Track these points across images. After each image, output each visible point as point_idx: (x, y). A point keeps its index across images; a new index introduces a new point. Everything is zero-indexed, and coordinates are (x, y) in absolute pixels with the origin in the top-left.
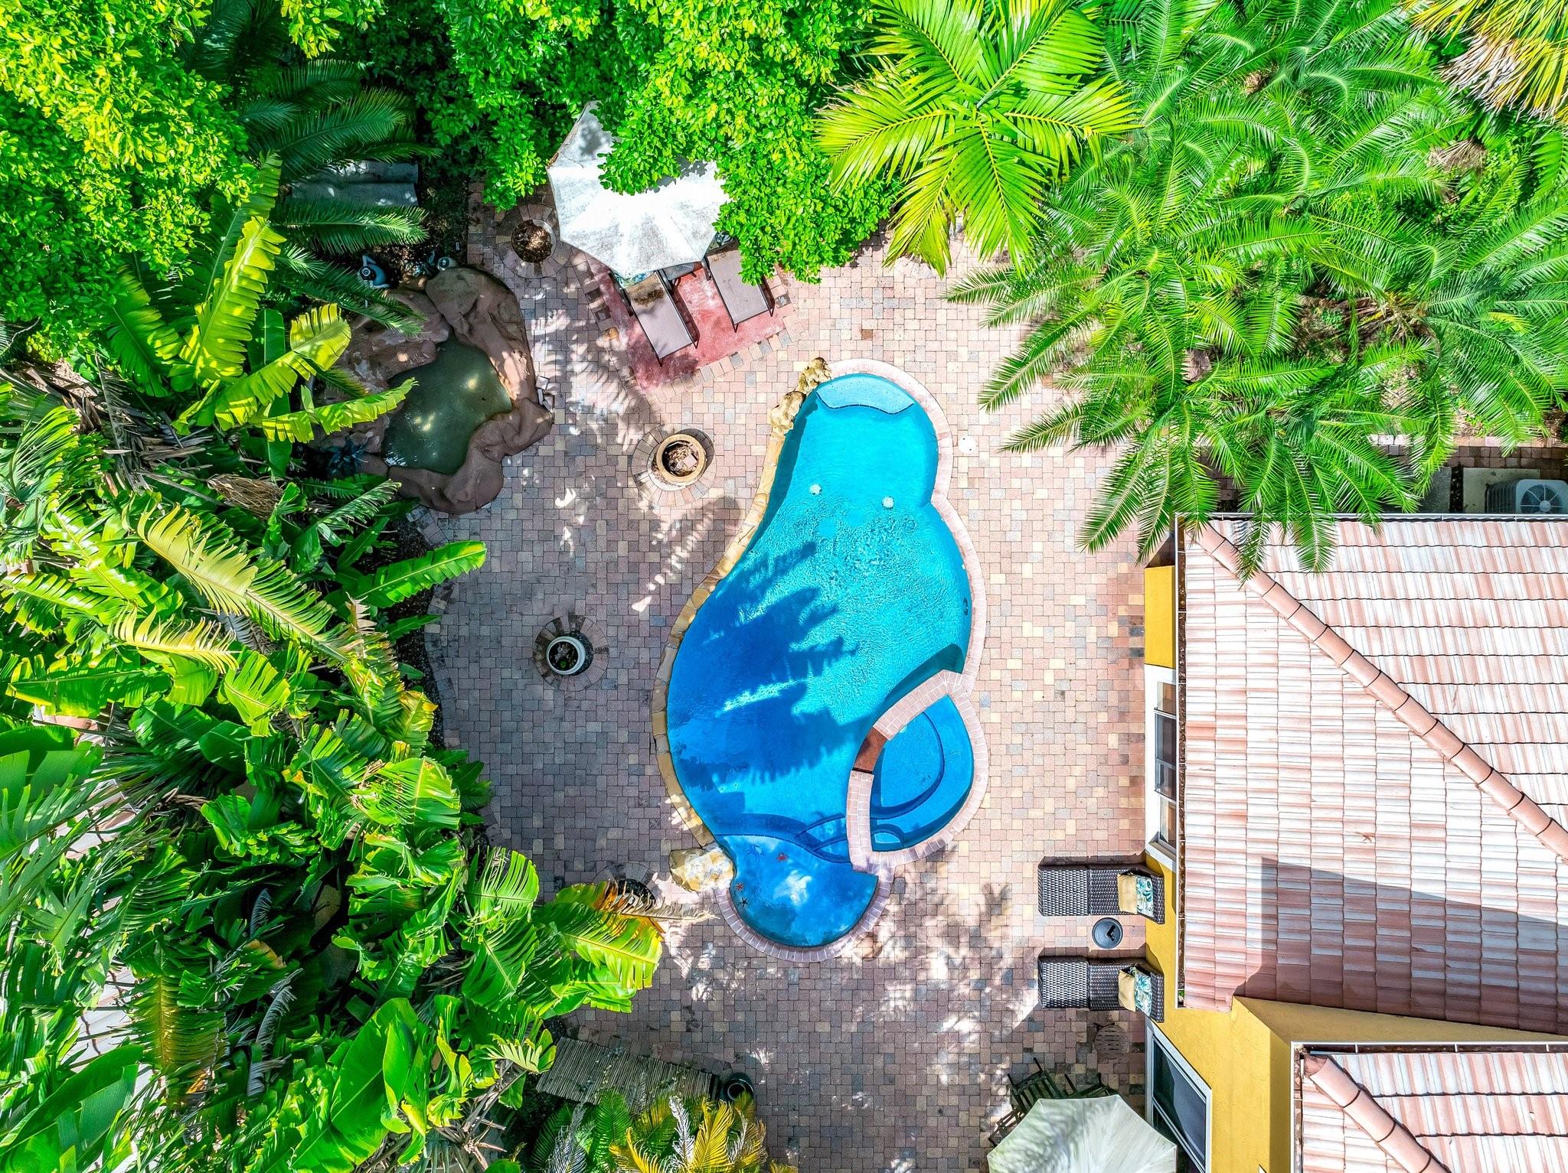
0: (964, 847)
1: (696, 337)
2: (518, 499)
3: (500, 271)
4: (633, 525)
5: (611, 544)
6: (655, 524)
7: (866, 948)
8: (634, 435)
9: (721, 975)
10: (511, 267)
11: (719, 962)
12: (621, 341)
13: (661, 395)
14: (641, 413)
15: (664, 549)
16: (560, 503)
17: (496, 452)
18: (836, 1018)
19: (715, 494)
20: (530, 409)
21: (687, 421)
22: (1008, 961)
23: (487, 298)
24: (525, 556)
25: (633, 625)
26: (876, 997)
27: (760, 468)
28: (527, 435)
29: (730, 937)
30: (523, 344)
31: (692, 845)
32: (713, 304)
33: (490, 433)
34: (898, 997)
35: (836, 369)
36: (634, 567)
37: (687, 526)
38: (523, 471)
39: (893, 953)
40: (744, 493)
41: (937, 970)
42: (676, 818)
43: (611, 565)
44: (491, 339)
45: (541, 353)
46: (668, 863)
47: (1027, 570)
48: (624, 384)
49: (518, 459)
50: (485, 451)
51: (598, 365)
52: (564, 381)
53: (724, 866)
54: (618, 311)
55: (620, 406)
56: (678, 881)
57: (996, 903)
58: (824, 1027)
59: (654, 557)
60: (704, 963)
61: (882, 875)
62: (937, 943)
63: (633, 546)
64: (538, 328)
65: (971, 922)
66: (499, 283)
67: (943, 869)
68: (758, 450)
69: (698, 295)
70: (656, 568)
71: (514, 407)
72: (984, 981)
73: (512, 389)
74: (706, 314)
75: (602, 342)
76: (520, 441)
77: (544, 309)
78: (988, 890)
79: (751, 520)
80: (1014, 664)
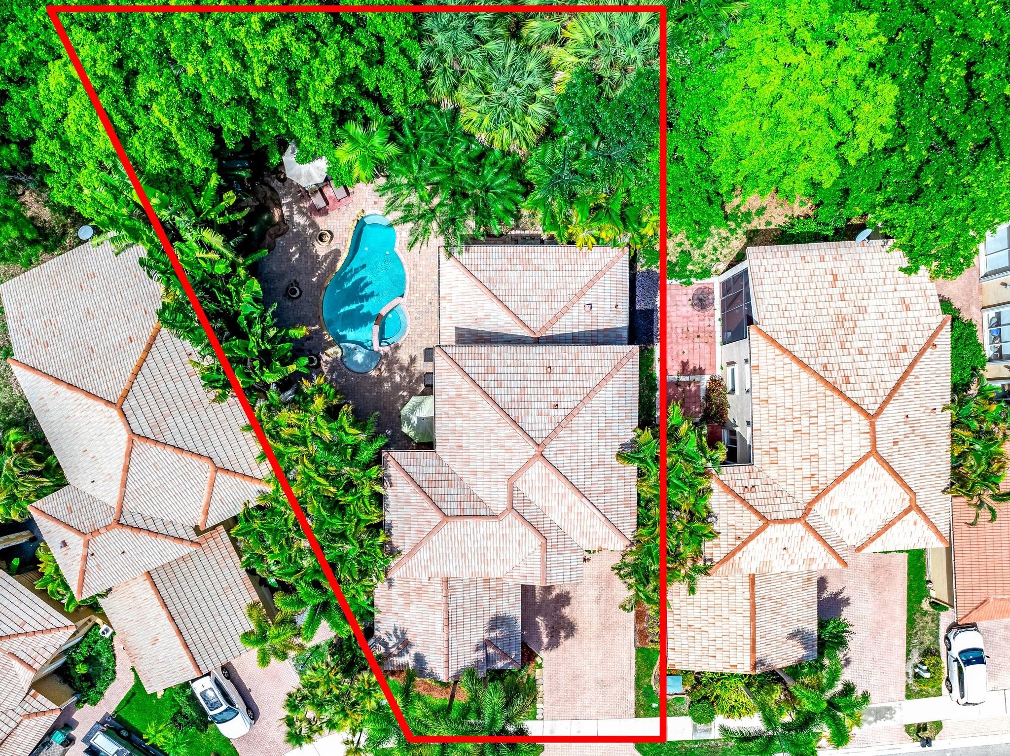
0: (404, 345)
1: (328, 204)
2: (280, 250)
3: (273, 185)
4: (312, 257)
5: (306, 262)
6: (318, 256)
7: (378, 373)
8: (311, 231)
9: (339, 380)
10: (276, 184)
11: (338, 376)
12: (306, 205)
13: (319, 220)
14: (313, 225)
15: (321, 263)
16: (291, 251)
17: (273, 236)
18: (370, 392)
19: (334, 248)
20: (282, 224)
21: (326, 228)
22: (416, 376)
23: (269, 193)
24: (282, 266)
25: (313, 284)
26: (381, 386)
27: (346, 241)
28: (281, 231)
29: (341, 369)
30: (280, 206)
31: (330, 345)
32: (333, 194)
33: (271, 231)
34: (387, 386)
35: (367, 213)
36: (312, 269)
37: (326, 257)
38: (280, 241)
39: (385, 374)
40: (342, 248)
41: (398, 378)
42: (326, 337)
43: (306, 268)
44: (270, 203)
45: (284, 208)
46: (323, 350)
47: (421, 269)
48: (308, 218)
49: (280, 239)
50: (270, 236)
51: (301, 212)
52: (291, 216)
53: (339, 351)
54: (306, 197)
55: (307, 223)
56: (326, 354)
57: (413, 360)
58: (367, 394)
59: (318, 266)
60: (334, 377)
61: (382, 353)
62: (397, 371)
63: (312, 263)
64: (284, 201)
65: (406, 365)
66: (272, 189)
67: (399, 351)
68: (346, 236)
69: (328, 191)
70: (319, 269)
71: (278, 224)
72: (410, 381)
73: (277, 219)
74: (331, 197)
75: (302, 205)
76: (279, 233)
77: (285, 195)
78: (410, 356)
79: (344, 255)
80: (417, 295)
